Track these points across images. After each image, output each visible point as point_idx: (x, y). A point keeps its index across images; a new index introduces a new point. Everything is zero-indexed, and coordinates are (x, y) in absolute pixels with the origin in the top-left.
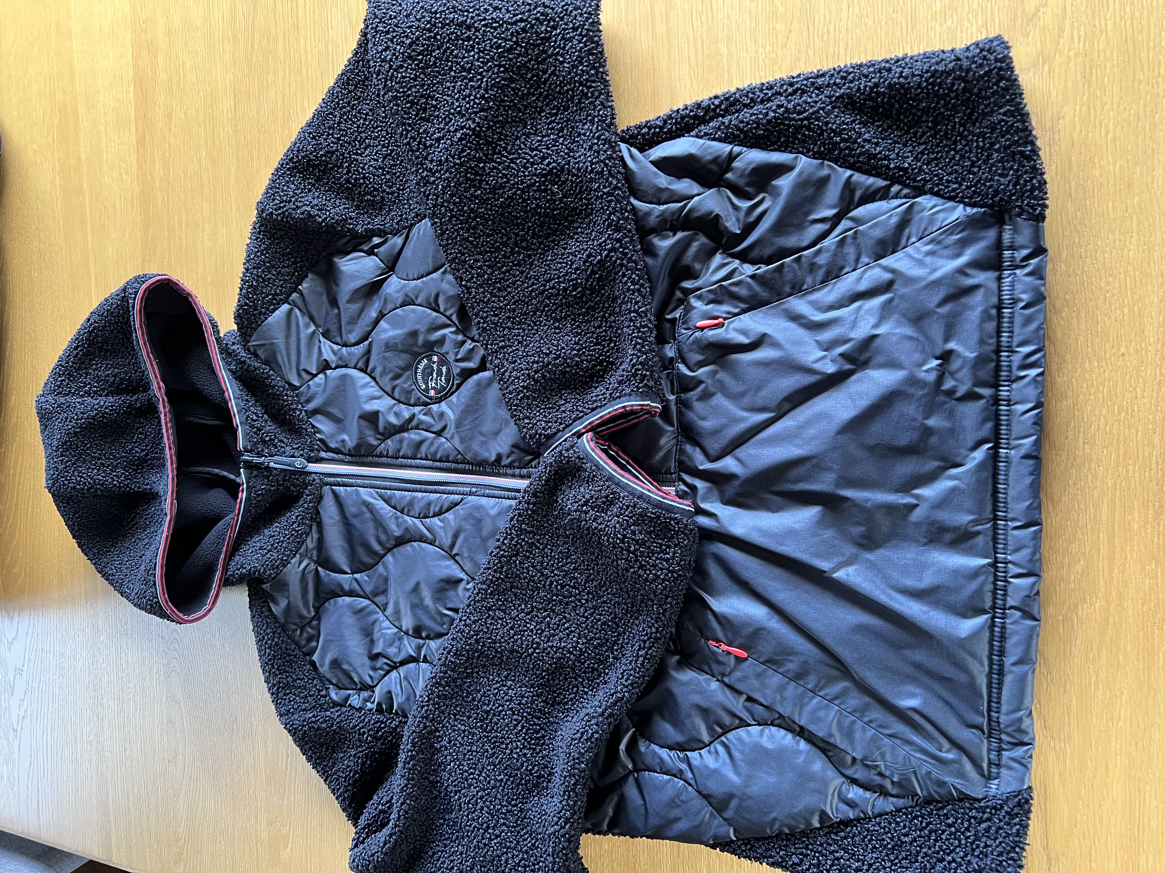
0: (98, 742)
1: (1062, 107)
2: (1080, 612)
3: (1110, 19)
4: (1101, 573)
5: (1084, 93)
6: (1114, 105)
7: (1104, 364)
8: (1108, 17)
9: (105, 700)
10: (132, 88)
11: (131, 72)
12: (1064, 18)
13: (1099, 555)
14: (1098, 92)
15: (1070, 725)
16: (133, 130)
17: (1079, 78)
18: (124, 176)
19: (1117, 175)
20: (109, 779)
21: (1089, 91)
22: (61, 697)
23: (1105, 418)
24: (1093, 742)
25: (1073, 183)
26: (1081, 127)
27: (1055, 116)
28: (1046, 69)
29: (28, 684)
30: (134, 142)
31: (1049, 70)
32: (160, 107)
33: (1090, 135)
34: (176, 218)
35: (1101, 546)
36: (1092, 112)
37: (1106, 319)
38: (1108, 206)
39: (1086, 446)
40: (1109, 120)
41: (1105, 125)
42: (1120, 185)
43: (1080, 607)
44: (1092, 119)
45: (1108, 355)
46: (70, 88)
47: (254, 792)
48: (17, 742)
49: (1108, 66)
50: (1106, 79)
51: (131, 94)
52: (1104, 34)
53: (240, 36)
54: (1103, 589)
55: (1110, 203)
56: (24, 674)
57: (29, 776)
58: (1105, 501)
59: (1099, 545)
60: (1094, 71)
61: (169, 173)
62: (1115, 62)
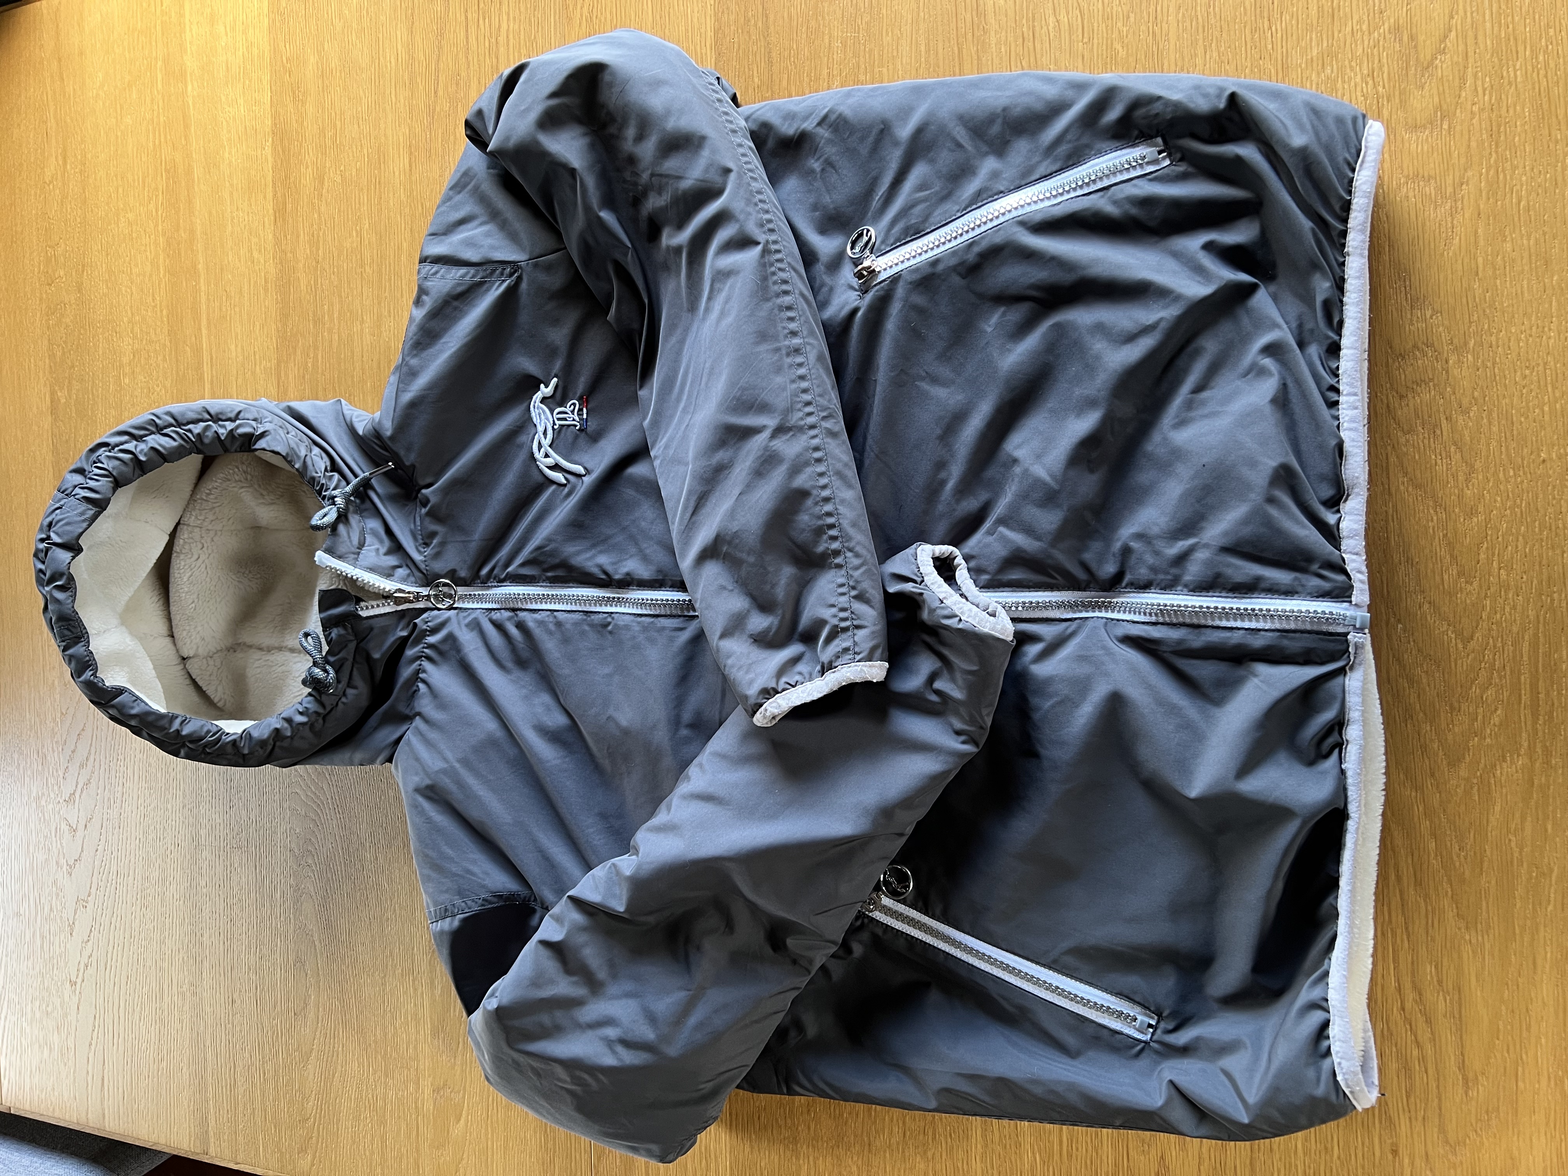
0: (195, 994)
1: (1466, 170)
2: (1498, 772)
3: (1521, 69)
4: (1523, 724)
5: (1490, 154)
6: (1527, 168)
7: (1521, 473)
8: (1518, 67)
9: (206, 936)
10: (269, 144)
11: (269, 122)
12: (1466, 67)
13: (1520, 703)
14: (1508, 153)
15: (1488, 912)
16: (270, 195)
17: (1484, 136)
18: (256, 254)
19: (1532, 251)
20: (208, 1043)
21: (1497, 152)
22: (142, 935)
23: (1523, 536)
24: (1517, 931)
25: (1480, 260)
26: (1488, 193)
27: (1457, 180)
28: (1445, 126)
29: (94, 919)
30: (271, 211)
31: (1450, 128)
32: (307, 167)
33: (1499, 203)
34: (326, 307)
35: (1523, 692)
36: (1501, 176)
37: (1523, 419)
38: (1522, 287)
39: (1502, 571)
40: (1522, 185)
41: (1517, 191)
42: (1536, 261)
43: (1498, 767)
44: (1501, 185)
45: (1525, 462)
46: (184, 142)
47: (415, 1048)
48: (75, 999)
49: (1518, 123)
50: (1517, 139)
51: (268, 150)
52: (1513, 87)
53: (419, 80)
54: (1526, 744)
55: (1525, 282)
56: (90, 906)
57: (90, 1044)
58: (1526, 637)
59: (1520, 690)
60: (1502, 129)
61: (318, 249)
62: (1527, 119)
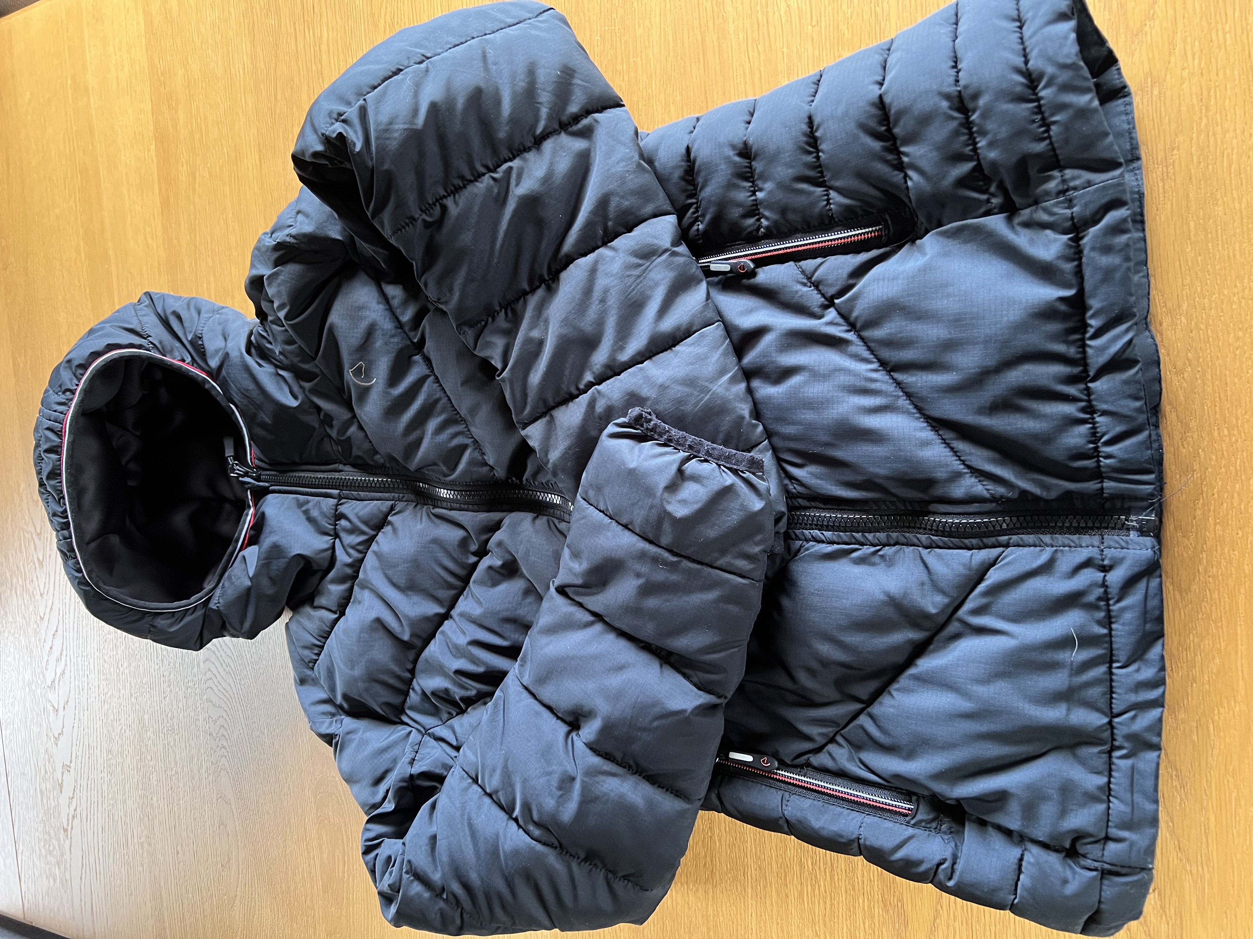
0: (150, 844)
1: (1176, 135)
2: (1216, 717)
3: (1230, 32)
4: (1240, 673)
5: (1201, 118)
6: (1238, 131)
7: (1236, 432)
8: (1227, 29)
9: (155, 799)
10: (153, 147)
11: (151, 128)
12: (1175, 33)
13: (1236, 652)
14: (1218, 116)
15: (1208, 846)
16: (157, 191)
17: (1195, 101)
18: (150, 241)
19: (1244, 213)
20: (162, 884)
21: (1207, 116)
22: (110, 796)
23: (1239, 495)
25: (1192, 224)
26: (1199, 158)
27: (1168, 146)
28: (1156, 92)
29: (76, 781)
30: (159, 204)
31: (1160, 93)
32: (183, 166)
33: (1210, 167)
34: (205, 285)
35: (1239, 642)
36: (1212, 140)
37: (1236, 380)
38: (1234, 250)
39: (1218, 527)
40: (1233, 149)
41: (1228, 155)
42: (1248, 224)
43: (1216, 712)
44: (1212, 149)
45: (1240, 422)
46: (91, 147)
47: (312, 901)
48: (68, 843)
49: (1228, 86)
50: (1227, 102)
51: (153, 152)
52: (1223, 50)
53: (262, 86)
54: (1243, 692)
55: (1237, 245)
56: (72, 770)
57: (81, 878)
58: (1242, 591)
59: (1237, 640)
60: (1212, 93)
61: (195, 236)
62: (1237, 82)
